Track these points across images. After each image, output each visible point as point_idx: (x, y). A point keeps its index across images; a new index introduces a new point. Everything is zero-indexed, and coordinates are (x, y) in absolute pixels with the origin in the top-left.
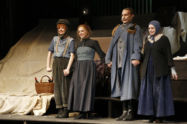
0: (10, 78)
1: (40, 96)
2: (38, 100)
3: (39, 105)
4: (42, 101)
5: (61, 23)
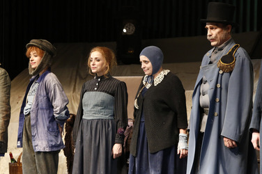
5: (32, 46)
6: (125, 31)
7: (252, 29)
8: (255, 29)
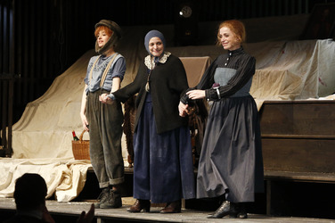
0: (40, 133)
1: (69, 166)
2: (64, 173)
3: (67, 181)
4: (71, 175)
5: (101, 25)
6: (181, 13)
7: (303, 12)
8: (307, 12)
